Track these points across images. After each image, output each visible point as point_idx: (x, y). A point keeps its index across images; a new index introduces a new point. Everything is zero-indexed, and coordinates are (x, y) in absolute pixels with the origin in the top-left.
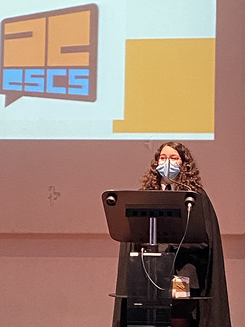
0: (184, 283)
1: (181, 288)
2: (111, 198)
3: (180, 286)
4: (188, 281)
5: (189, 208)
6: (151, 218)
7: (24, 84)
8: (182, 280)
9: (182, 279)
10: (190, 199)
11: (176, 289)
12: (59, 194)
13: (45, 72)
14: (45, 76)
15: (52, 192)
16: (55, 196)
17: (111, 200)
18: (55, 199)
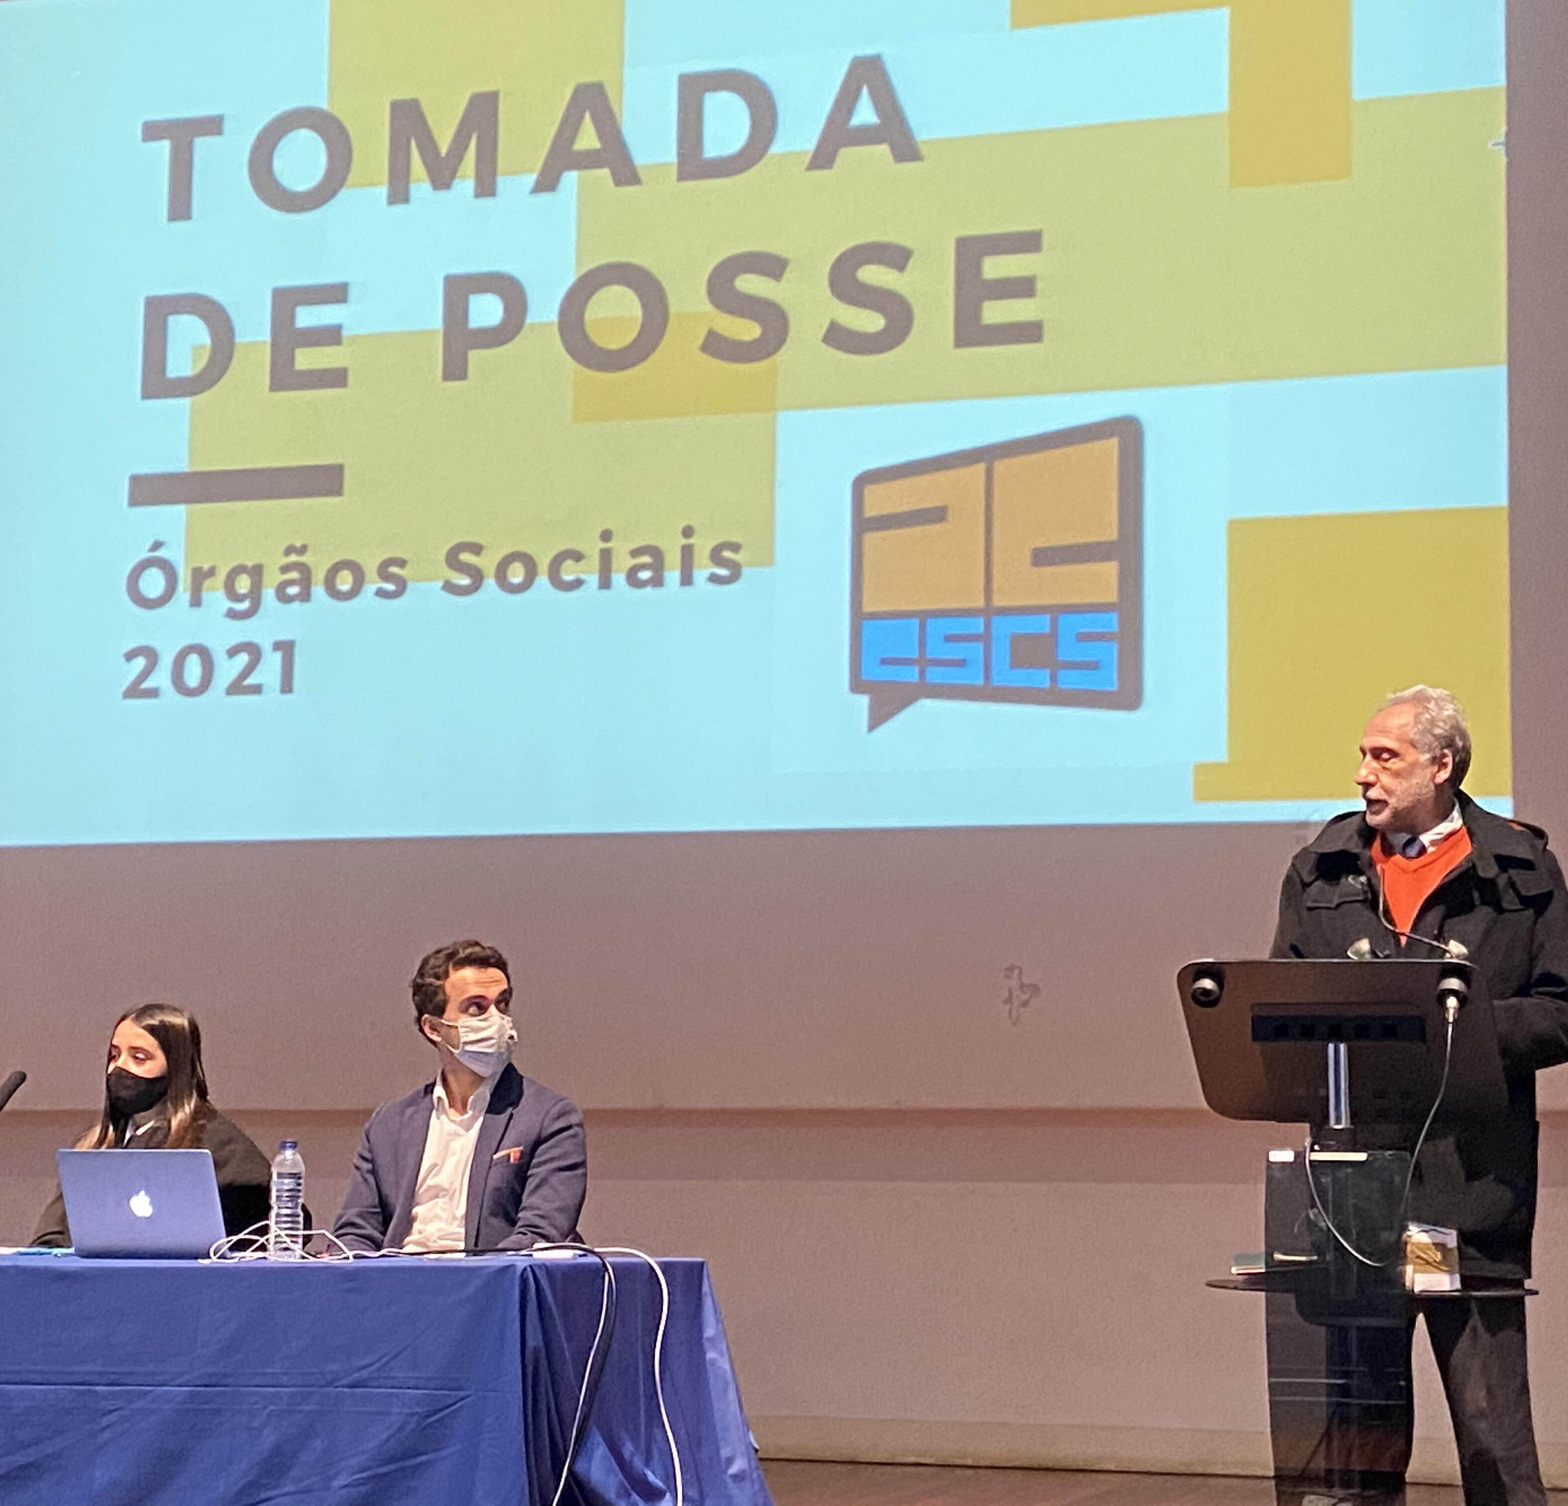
0: (1440, 1246)
1: (1428, 1263)
2: (1208, 983)
3: (1425, 1256)
4: (1451, 1238)
5: (1451, 1012)
6: (1331, 1047)
7: (924, 663)
8: (1432, 1237)
9: (1434, 1233)
10: (1453, 983)
11: (1415, 1264)
12: (1035, 990)
13: (988, 625)
14: (986, 638)
15: (1014, 983)
16: (1025, 997)
17: (1206, 992)
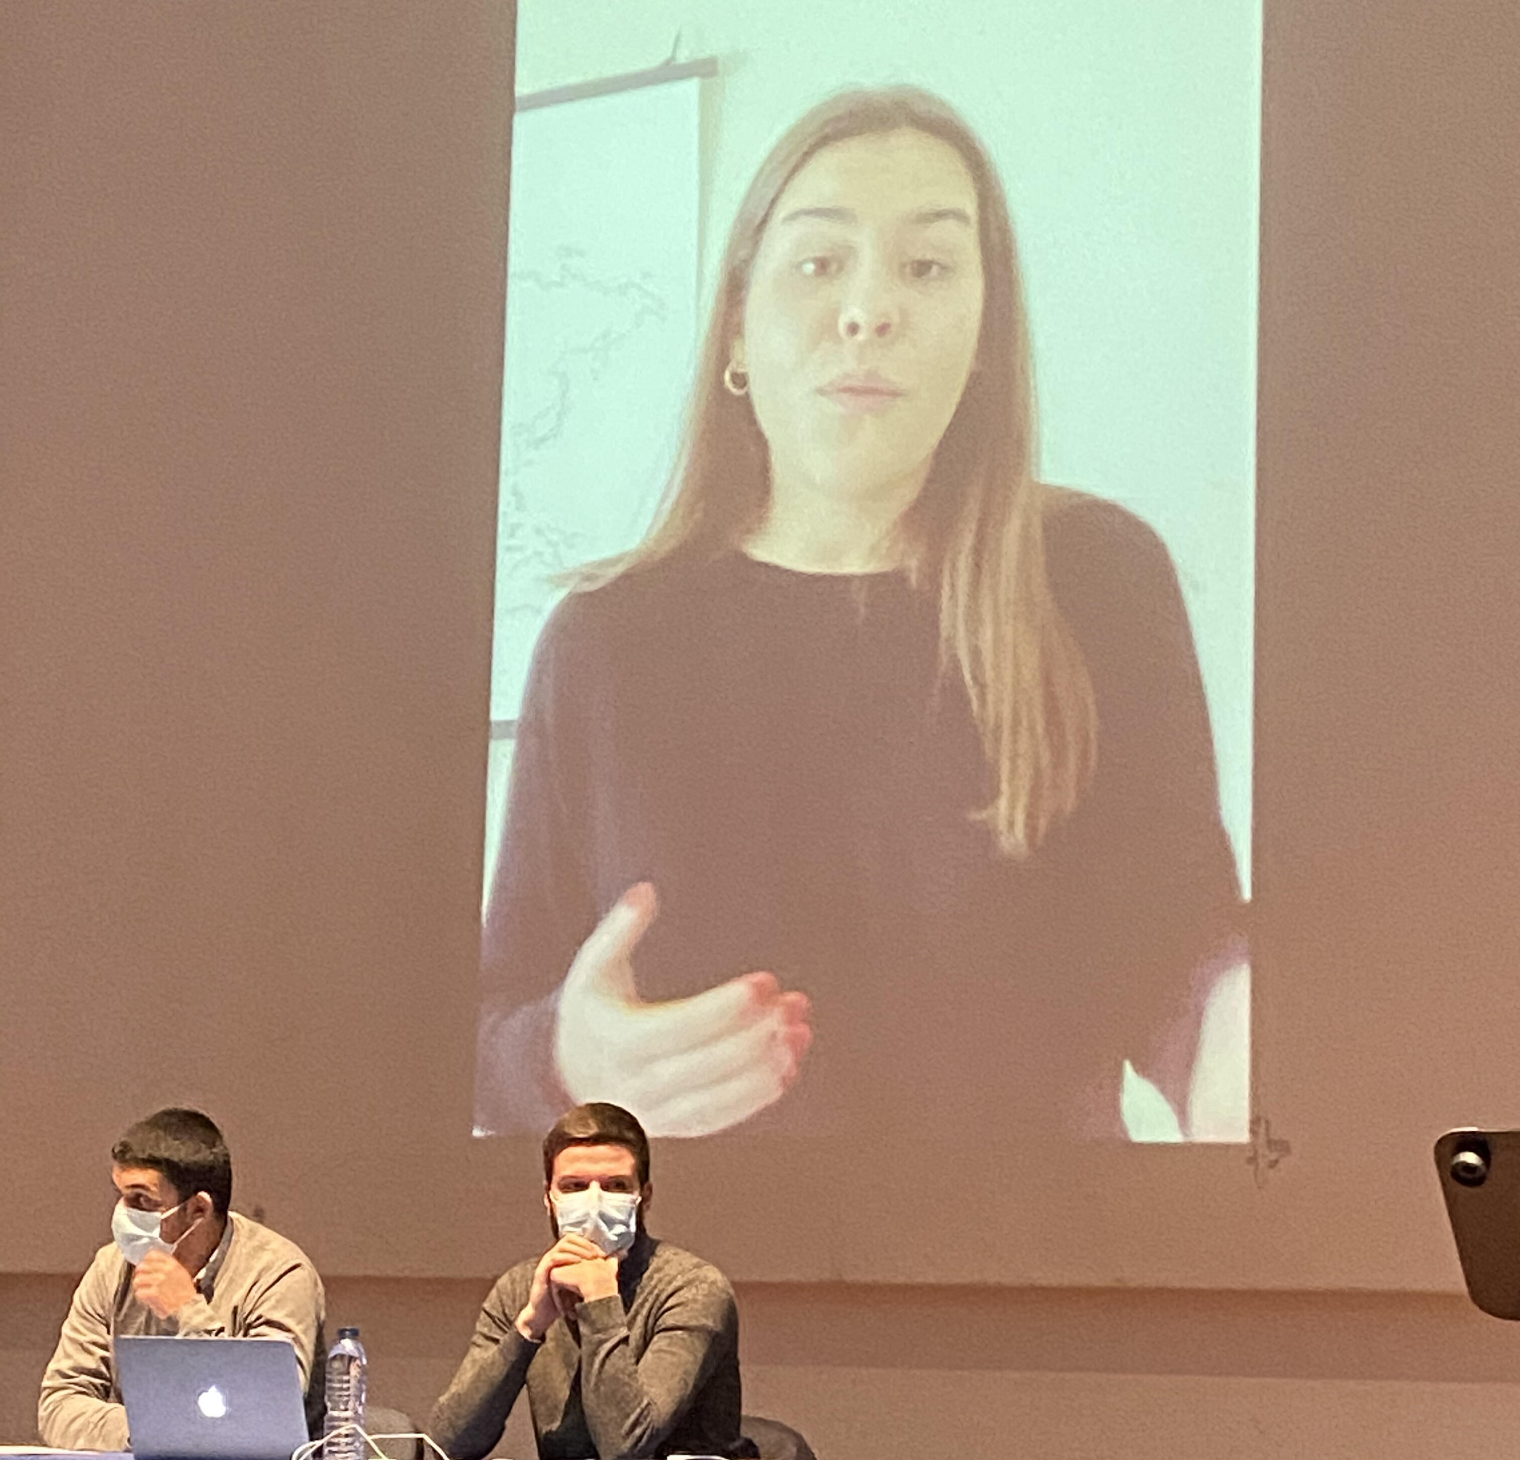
2: (1470, 1158)
12: (1283, 1147)
15: (1260, 1139)
16: (1273, 1156)
17: (1467, 1167)
18: (1273, 1164)
